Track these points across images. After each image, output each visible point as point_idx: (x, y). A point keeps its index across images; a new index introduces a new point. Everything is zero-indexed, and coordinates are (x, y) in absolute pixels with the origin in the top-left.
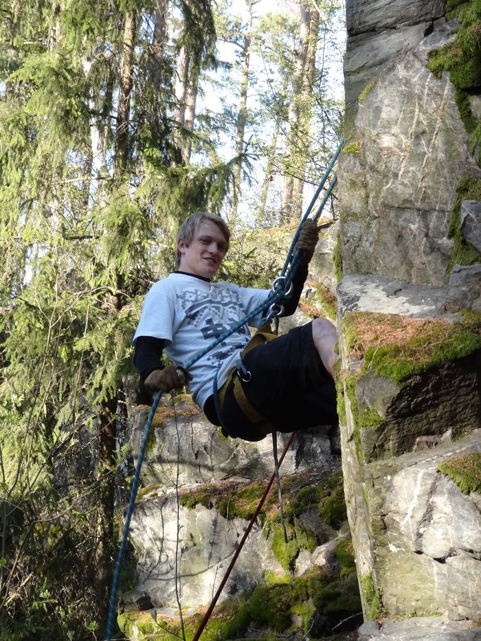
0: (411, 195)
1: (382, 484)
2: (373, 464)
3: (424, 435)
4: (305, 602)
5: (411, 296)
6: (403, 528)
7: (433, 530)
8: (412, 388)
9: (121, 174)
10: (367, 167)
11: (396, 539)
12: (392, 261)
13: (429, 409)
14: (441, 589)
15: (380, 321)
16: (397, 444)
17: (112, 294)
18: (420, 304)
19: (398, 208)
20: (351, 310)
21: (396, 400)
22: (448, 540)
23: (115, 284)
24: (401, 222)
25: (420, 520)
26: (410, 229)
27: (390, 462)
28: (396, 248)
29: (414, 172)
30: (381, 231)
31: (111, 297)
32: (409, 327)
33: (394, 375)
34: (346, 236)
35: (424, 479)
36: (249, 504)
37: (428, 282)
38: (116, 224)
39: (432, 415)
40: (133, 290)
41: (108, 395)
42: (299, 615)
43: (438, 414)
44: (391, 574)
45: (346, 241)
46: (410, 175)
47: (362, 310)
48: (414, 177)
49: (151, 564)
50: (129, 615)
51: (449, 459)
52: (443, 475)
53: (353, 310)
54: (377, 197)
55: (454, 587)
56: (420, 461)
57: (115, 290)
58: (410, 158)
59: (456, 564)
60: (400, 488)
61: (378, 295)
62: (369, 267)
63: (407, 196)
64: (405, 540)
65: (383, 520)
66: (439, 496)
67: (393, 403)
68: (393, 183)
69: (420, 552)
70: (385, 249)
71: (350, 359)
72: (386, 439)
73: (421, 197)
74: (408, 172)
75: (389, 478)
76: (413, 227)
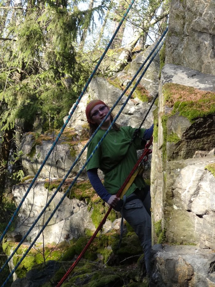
0: (207, 26)
1: (174, 173)
2: (171, 162)
3: (200, 150)
4: (106, 248)
5: (201, 79)
6: (182, 197)
7: (198, 200)
8: (197, 124)
9: (32, 7)
10: (186, 8)
11: (177, 202)
12: (192, 60)
13: (205, 137)
14: (198, 231)
15: (183, 89)
16: (185, 153)
17: (18, 72)
18: (205, 83)
19: (200, 32)
20: (168, 82)
21: (189, 130)
22: (206, 206)
23: (21, 67)
24: (200, 39)
25: (192, 193)
26: (205, 44)
27: (180, 162)
28: (195, 53)
29: (211, 14)
30: (189, 43)
31: (18, 74)
32: (198, 94)
33: (189, 116)
34: (170, 44)
35: (197, 172)
36: (82, 192)
37: (210, 73)
38: (26, 35)
39: (206, 140)
40: (29, 72)
41: (9, 126)
42: (101, 254)
43: (209, 140)
44: (172, 221)
45: (169, 46)
46: (209, 15)
47: (174, 82)
48: (211, 17)
49: (25, 218)
50: (9, 243)
51: (212, 164)
52: (208, 171)
53: (169, 82)
54: (189, 25)
55: (205, 231)
56: (196, 163)
57: (20, 70)
58: (210, 7)
59: (208, 219)
60: (184, 176)
61: (183, 76)
62: (180, 61)
63: (205, 26)
64: (183, 203)
65: (172, 192)
66: (204, 182)
67: (187, 131)
68: (199, 18)
69: (189, 211)
70: (189, 53)
71: (165, 107)
72: (180, 150)
73: (213, 28)
74: (208, 13)
75: (179, 170)
76: (206, 43)
